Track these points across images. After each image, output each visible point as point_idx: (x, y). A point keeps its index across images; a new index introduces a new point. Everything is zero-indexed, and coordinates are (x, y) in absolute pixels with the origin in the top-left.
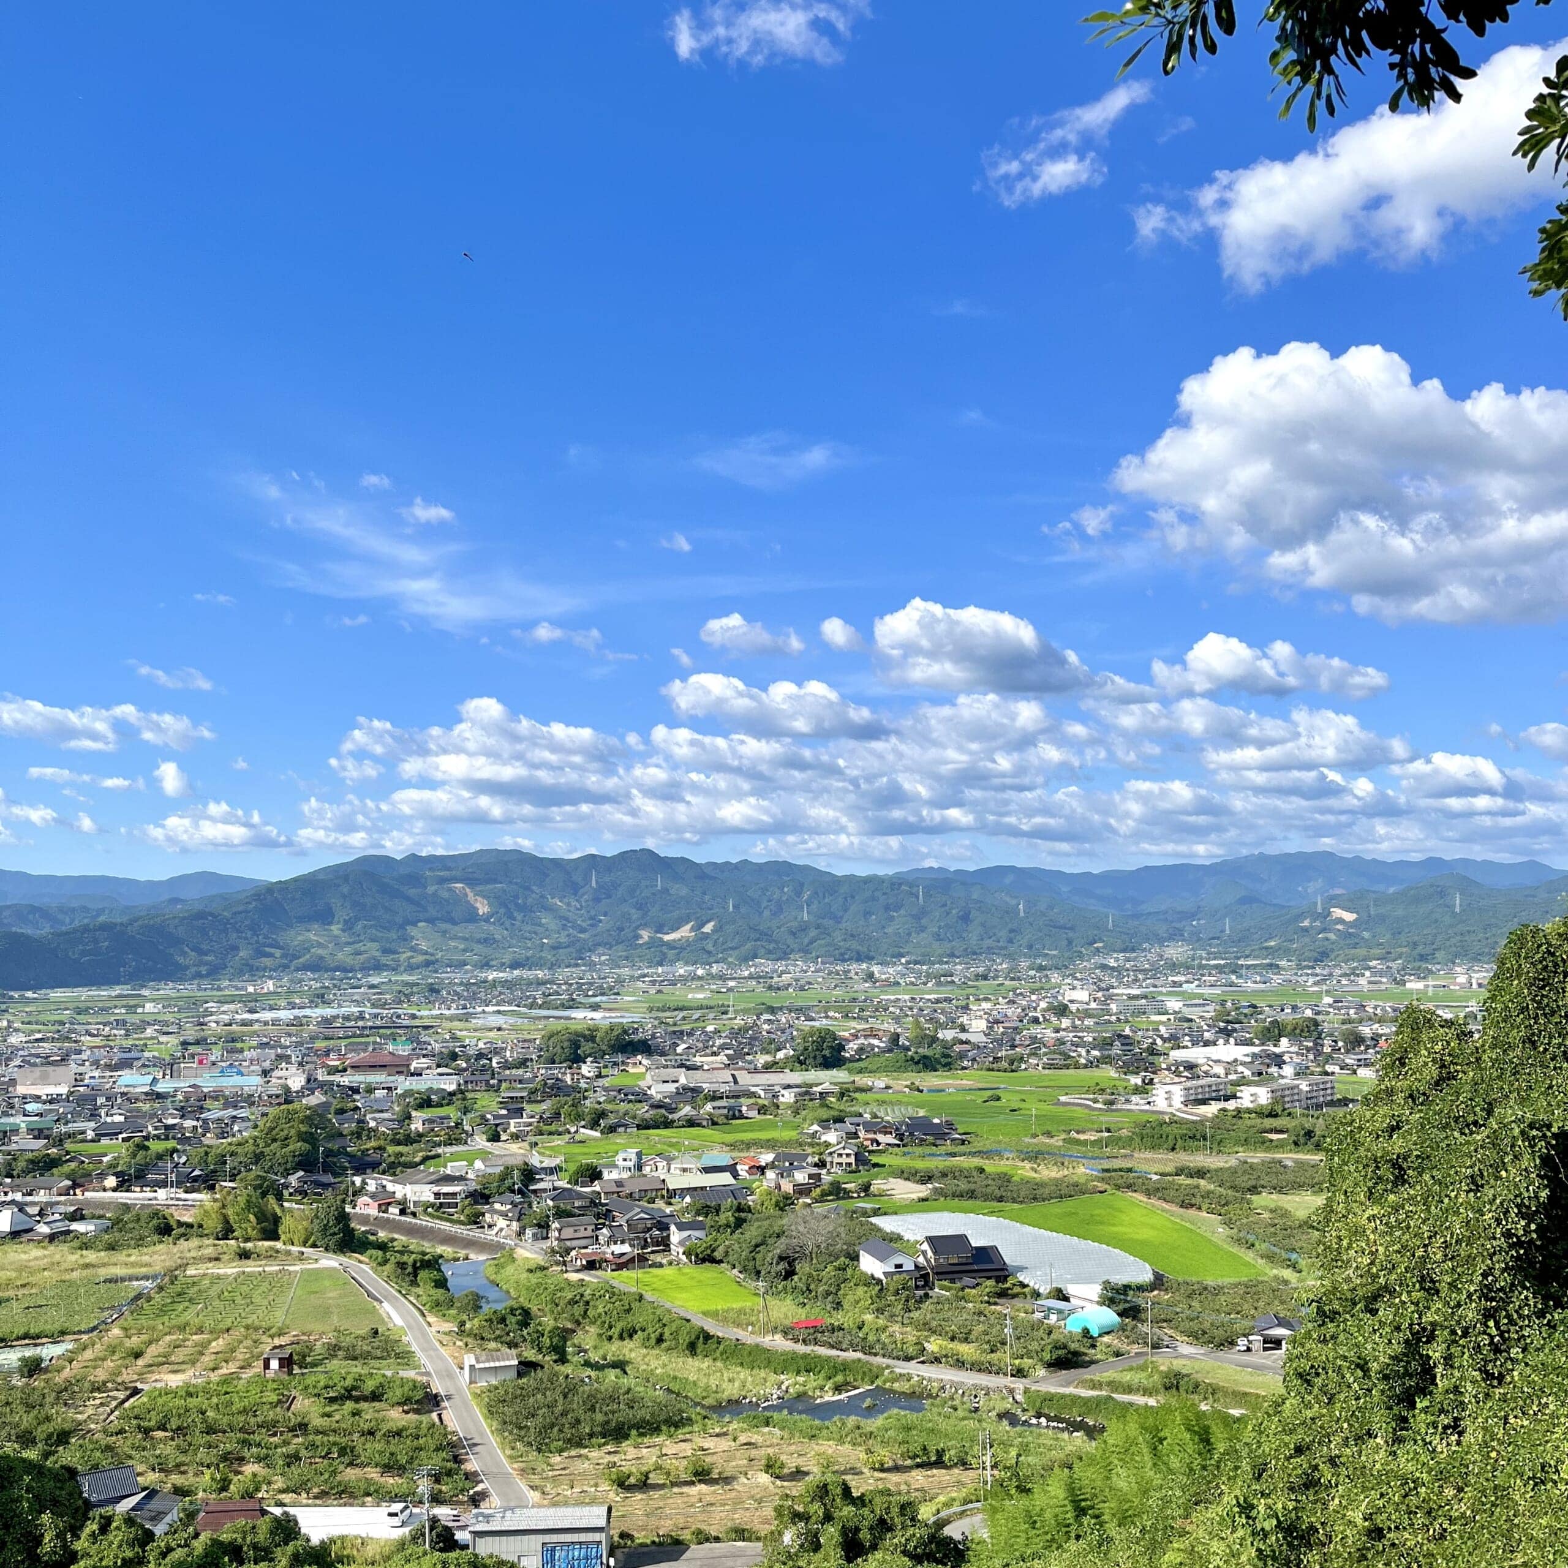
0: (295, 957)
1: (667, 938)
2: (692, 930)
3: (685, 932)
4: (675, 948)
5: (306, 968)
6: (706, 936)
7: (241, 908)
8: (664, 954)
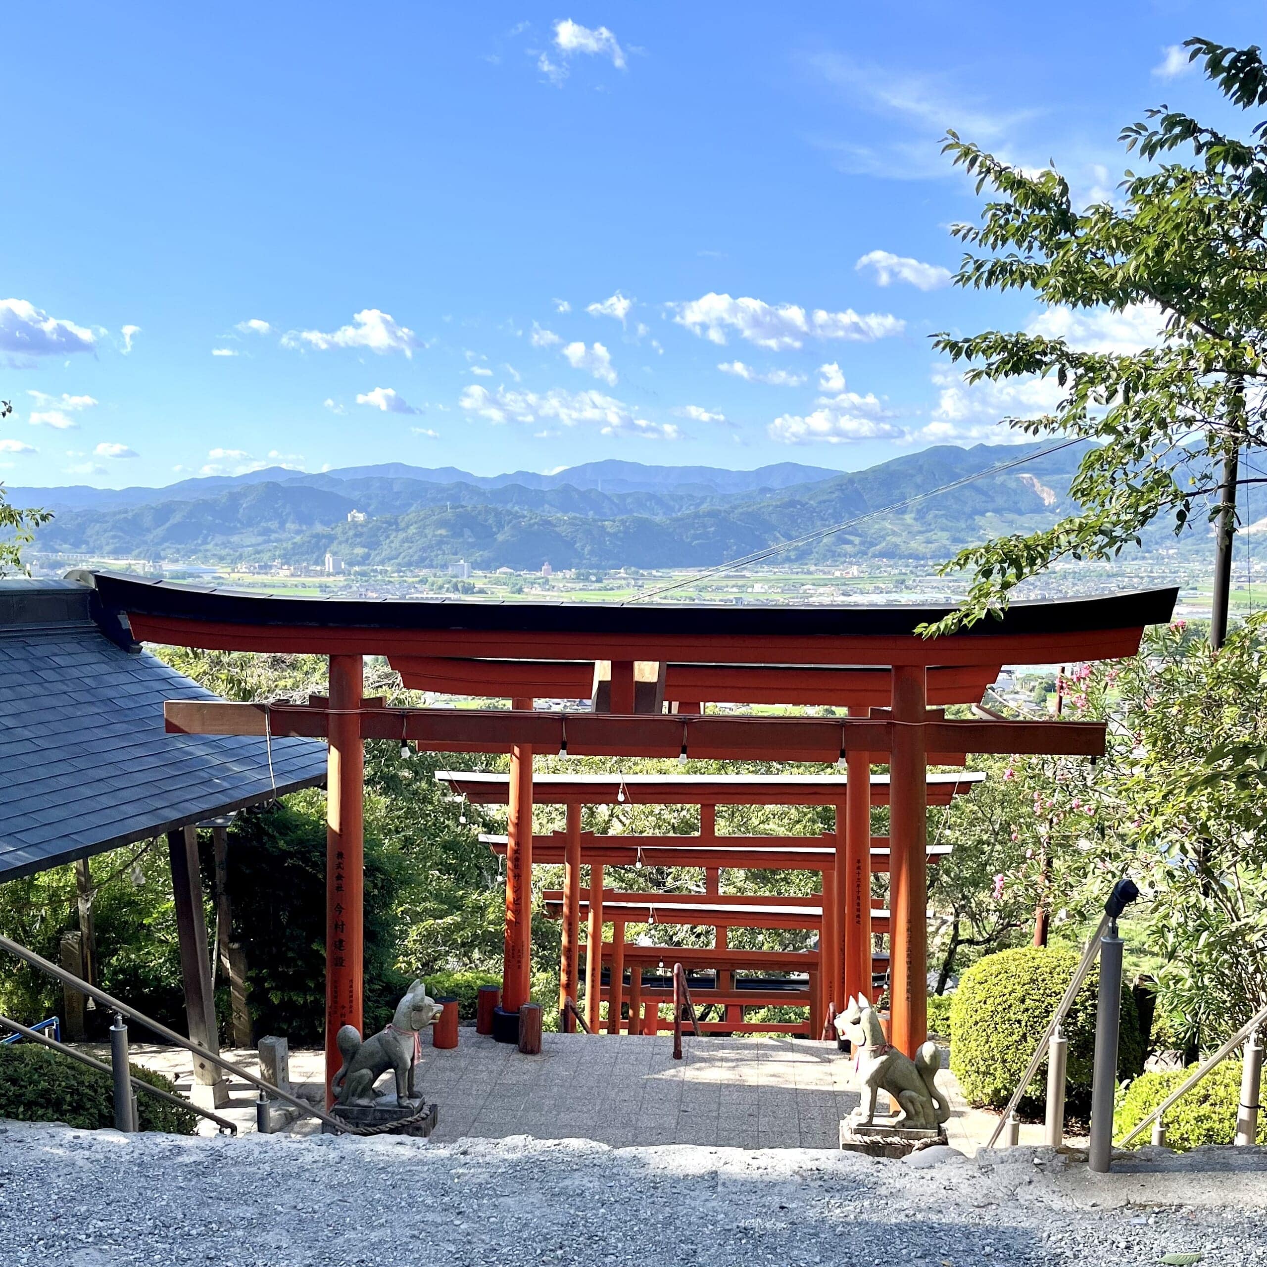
0: (872, 544)
5: (882, 555)
7: (825, 497)
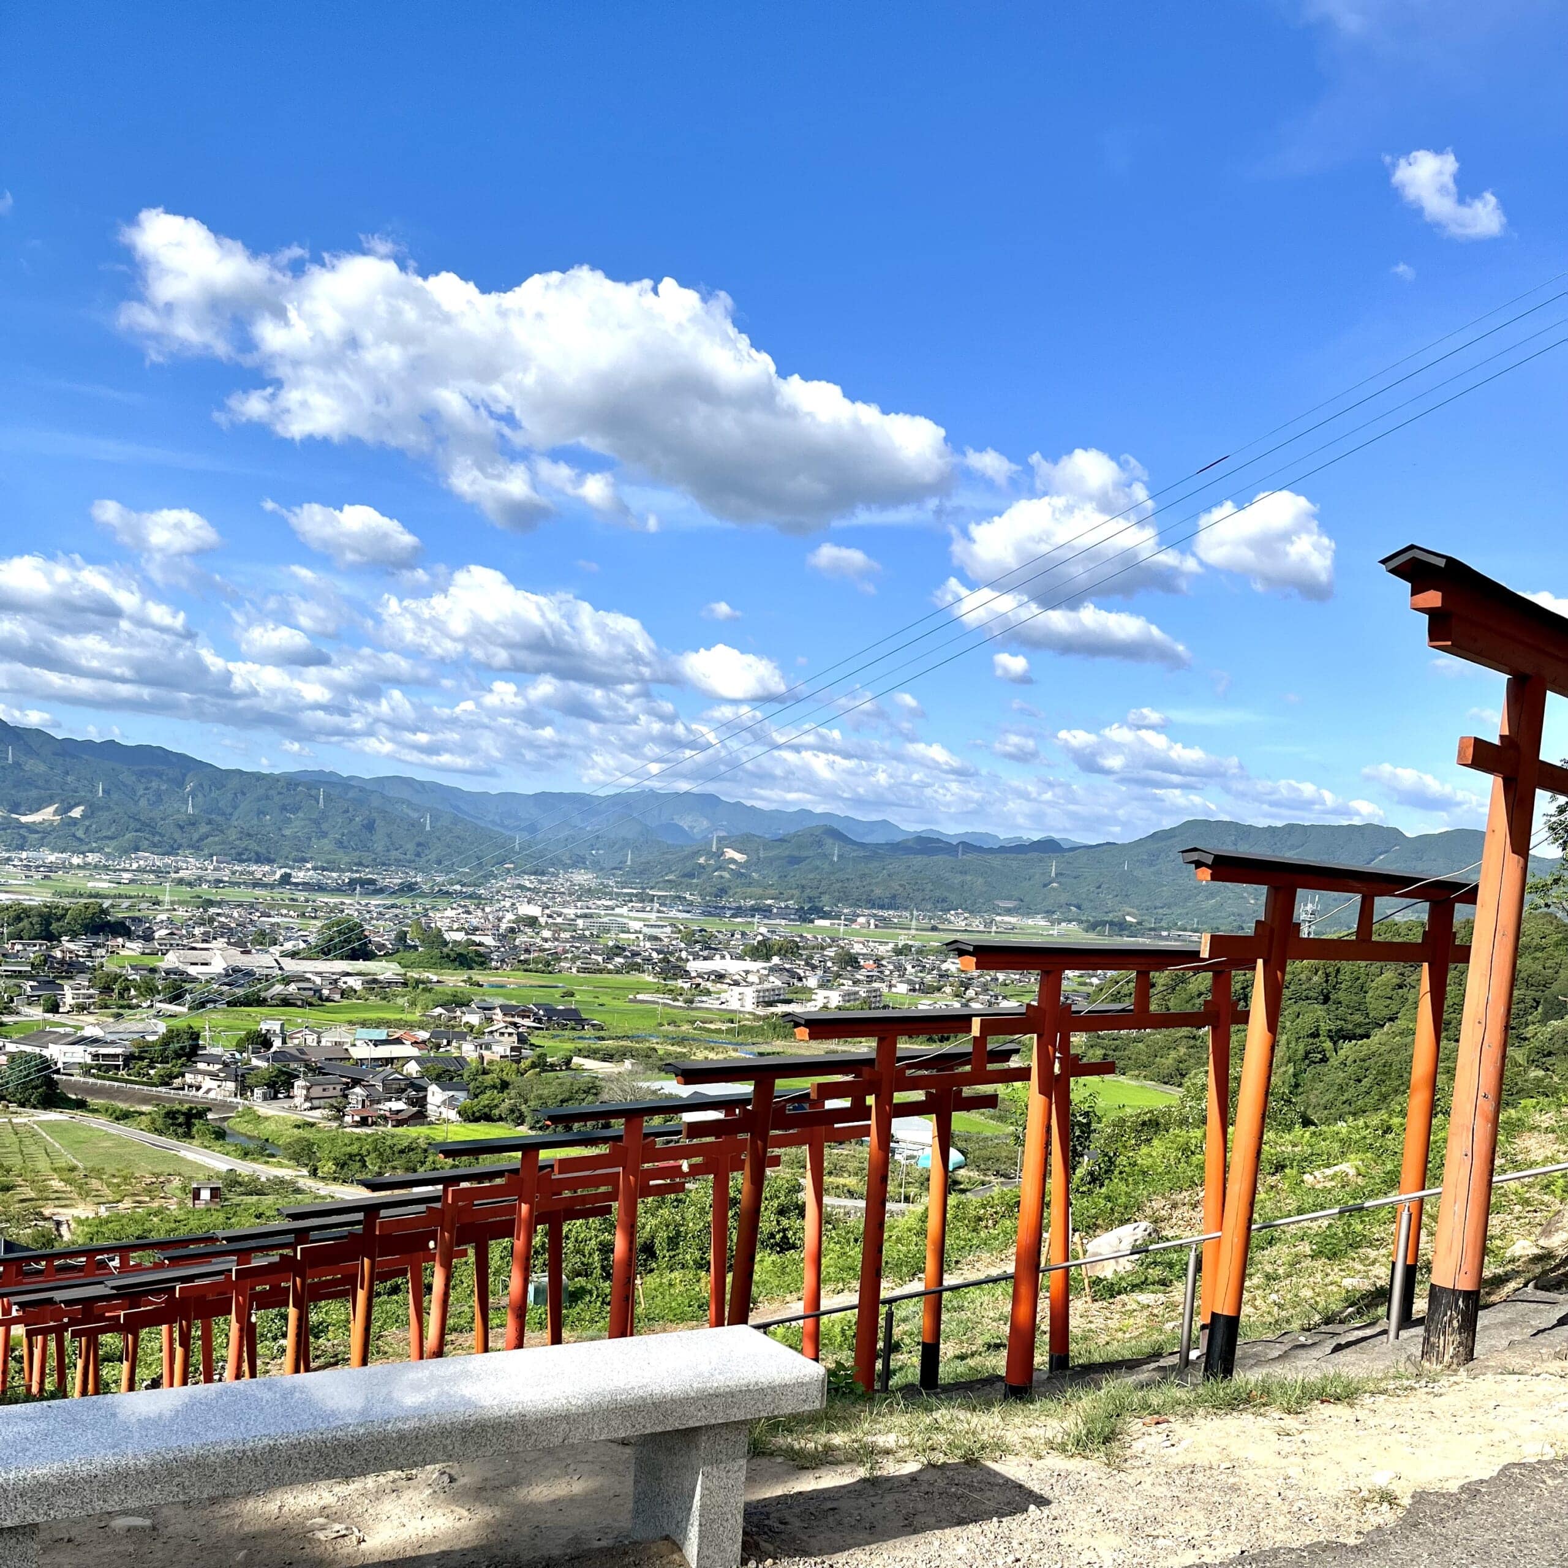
1: (24, 819)
2: (56, 813)
3: (47, 814)
4: (37, 832)
6: (74, 822)
8: (24, 837)
